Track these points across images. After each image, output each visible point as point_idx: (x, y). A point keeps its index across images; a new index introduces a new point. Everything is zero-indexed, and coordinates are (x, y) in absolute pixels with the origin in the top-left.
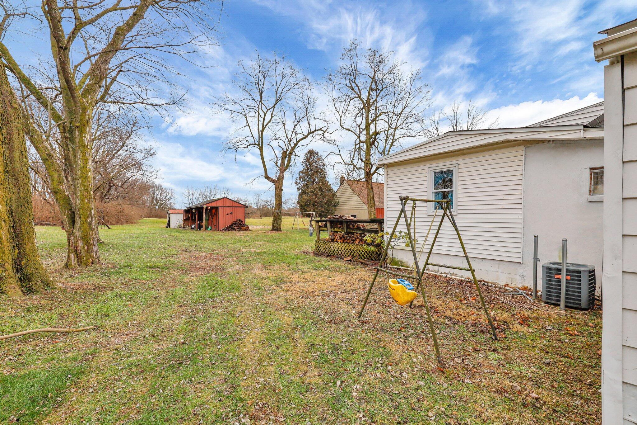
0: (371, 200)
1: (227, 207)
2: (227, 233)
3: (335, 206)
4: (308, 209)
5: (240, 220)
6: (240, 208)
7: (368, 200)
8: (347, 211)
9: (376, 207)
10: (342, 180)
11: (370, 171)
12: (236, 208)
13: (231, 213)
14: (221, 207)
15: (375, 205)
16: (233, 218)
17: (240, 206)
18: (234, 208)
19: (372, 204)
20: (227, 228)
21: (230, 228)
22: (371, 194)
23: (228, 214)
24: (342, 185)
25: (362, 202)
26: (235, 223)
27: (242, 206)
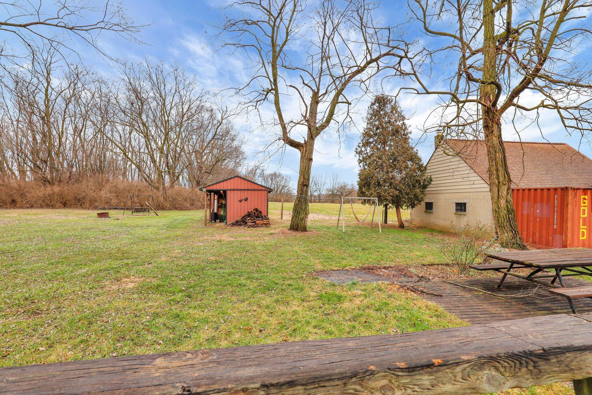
0: (497, 170)
1: (240, 190)
2: (236, 228)
3: (425, 187)
4: (367, 193)
5: (256, 210)
6: (260, 192)
7: (489, 170)
8: (447, 195)
9: (513, 186)
10: (439, 139)
11: (494, 104)
12: (253, 192)
13: (246, 200)
14: (231, 190)
15: (510, 181)
16: (248, 207)
17: (260, 188)
18: (250, 192)
19: (501, 179)
20: (237, 222)
21: (242, 222)
22: (499, 156)
23: (241, 201)
24: (438, 150)
25: (479, 178)
26: (249, 215)
27: (263, 188)
